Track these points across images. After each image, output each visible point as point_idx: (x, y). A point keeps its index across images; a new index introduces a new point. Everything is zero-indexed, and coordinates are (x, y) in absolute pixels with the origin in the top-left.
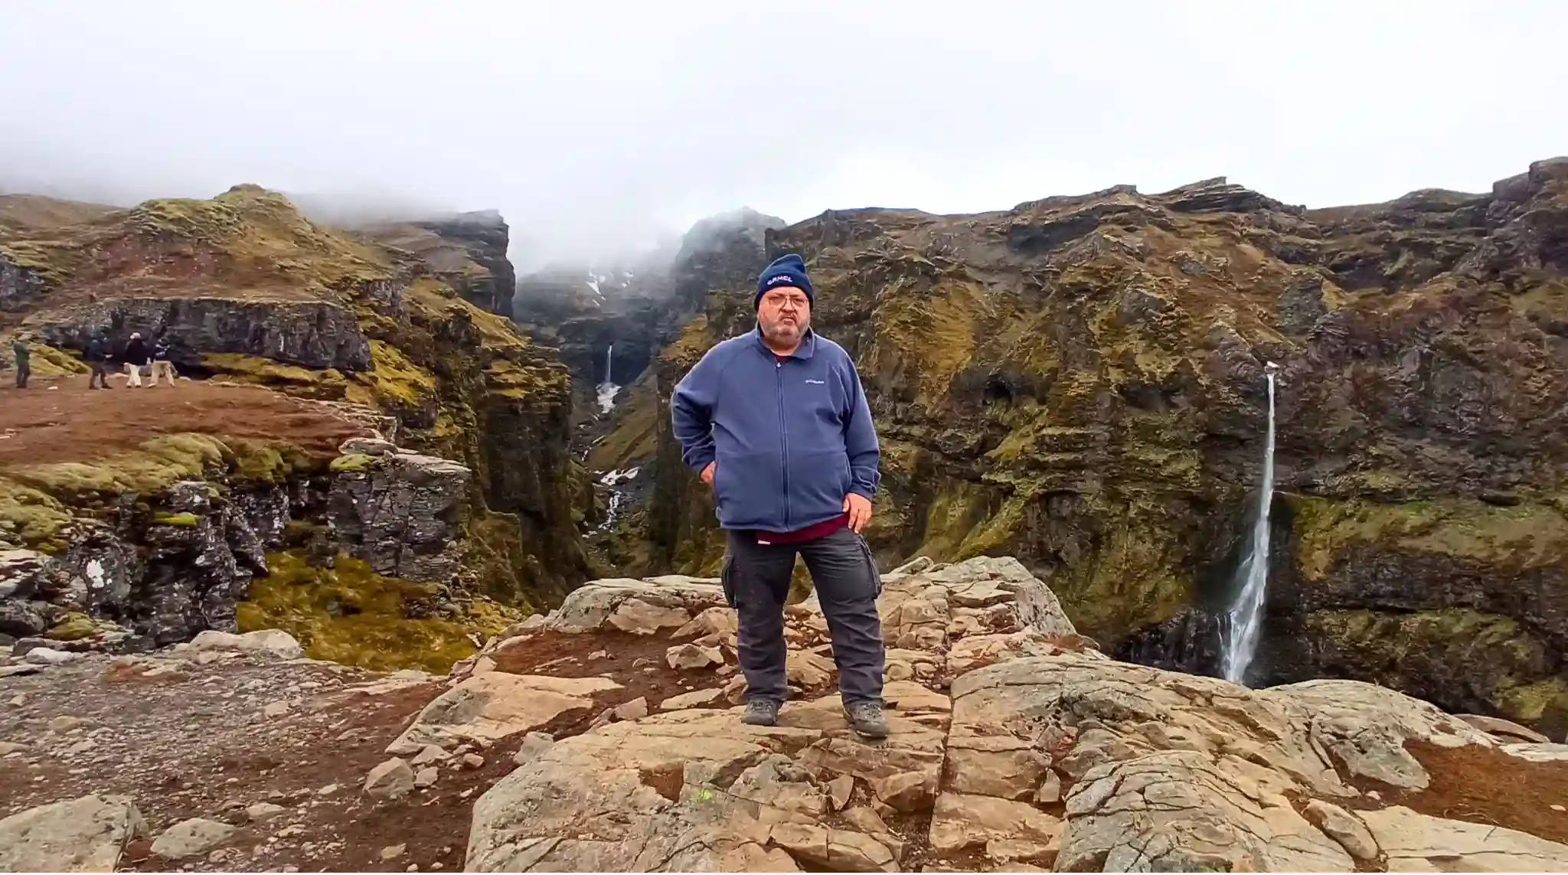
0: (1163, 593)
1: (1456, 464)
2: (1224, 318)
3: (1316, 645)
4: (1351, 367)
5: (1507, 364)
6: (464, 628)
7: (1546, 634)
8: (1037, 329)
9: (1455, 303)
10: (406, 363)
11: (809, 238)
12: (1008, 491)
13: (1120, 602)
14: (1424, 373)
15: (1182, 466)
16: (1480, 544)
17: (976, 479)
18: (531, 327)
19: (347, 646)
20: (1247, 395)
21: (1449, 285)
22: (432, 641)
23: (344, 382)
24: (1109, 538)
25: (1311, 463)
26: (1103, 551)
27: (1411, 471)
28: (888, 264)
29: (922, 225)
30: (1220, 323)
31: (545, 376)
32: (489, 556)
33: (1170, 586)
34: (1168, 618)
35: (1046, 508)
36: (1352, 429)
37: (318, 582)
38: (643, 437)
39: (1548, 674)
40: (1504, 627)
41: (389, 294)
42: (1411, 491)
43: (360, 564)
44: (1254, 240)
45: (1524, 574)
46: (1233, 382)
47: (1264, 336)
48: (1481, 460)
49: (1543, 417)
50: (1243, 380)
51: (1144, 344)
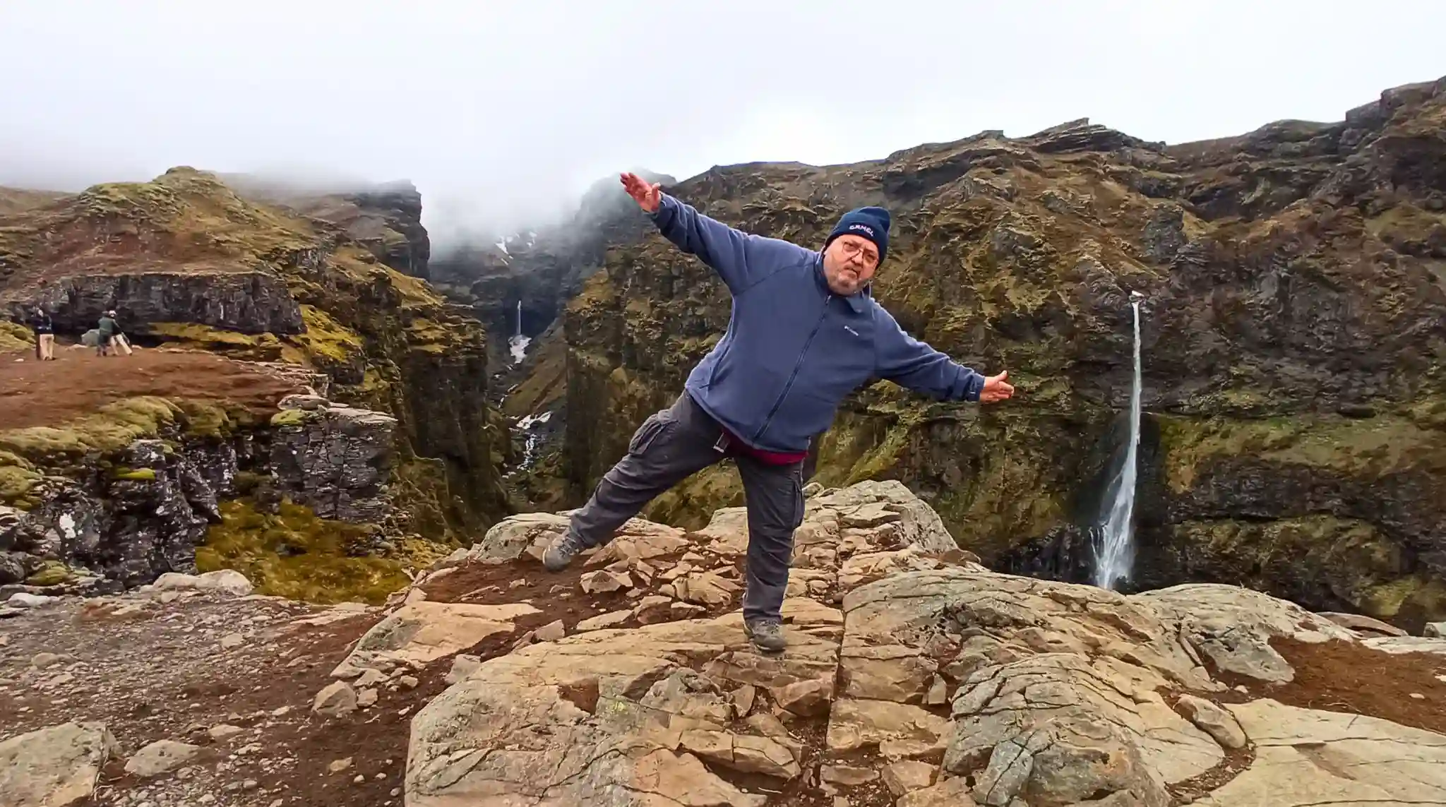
0: (1038, 511)
1: (1315, 380)
2: (1089, 252)
3: (1183, 553)
4: (1212, 294)
5: (1362, 284)
6: (399, 563)
7: (1402, 535)
8: (913, 269)
9: (1312, 228)
10: (334, 325)
11: (699, 193)
12: (892, 421)
13: (999, 519)
14: (1282, 296)
15: (1055, 392)
16: (1339, 455)
17: (861, 410)
18: (447, 287)
19: (294, 583)
20: (1113, 323)
21: (1304, 212)
22: (369, 576)
23: (280, 345)
24: (988, 463)
25: (1176, 385)
26: (982, 473)
27: (1271, 388)
28: (772, 214)
29: (803, 177)
30: (1086, 256)
31: (460, 330)
32: (418, 498)
33: (1045, 504)
34: (1044, 533)
35: (929, 437)
36: (1215, 351)
37: (266, 526)
38: (555, 382)
39: (1403, 574)
40: (1363, 530)
41: (316, 262)
42: (1272, 408)
43: (302, 509)
44: (1117, 177)
45: (1380, 482)
46: (1099, 311)
47: (1129, 267)
48: (1337, 376)
49: (1398, 333)
50: (1109, 309)
51: (1014, 279)
